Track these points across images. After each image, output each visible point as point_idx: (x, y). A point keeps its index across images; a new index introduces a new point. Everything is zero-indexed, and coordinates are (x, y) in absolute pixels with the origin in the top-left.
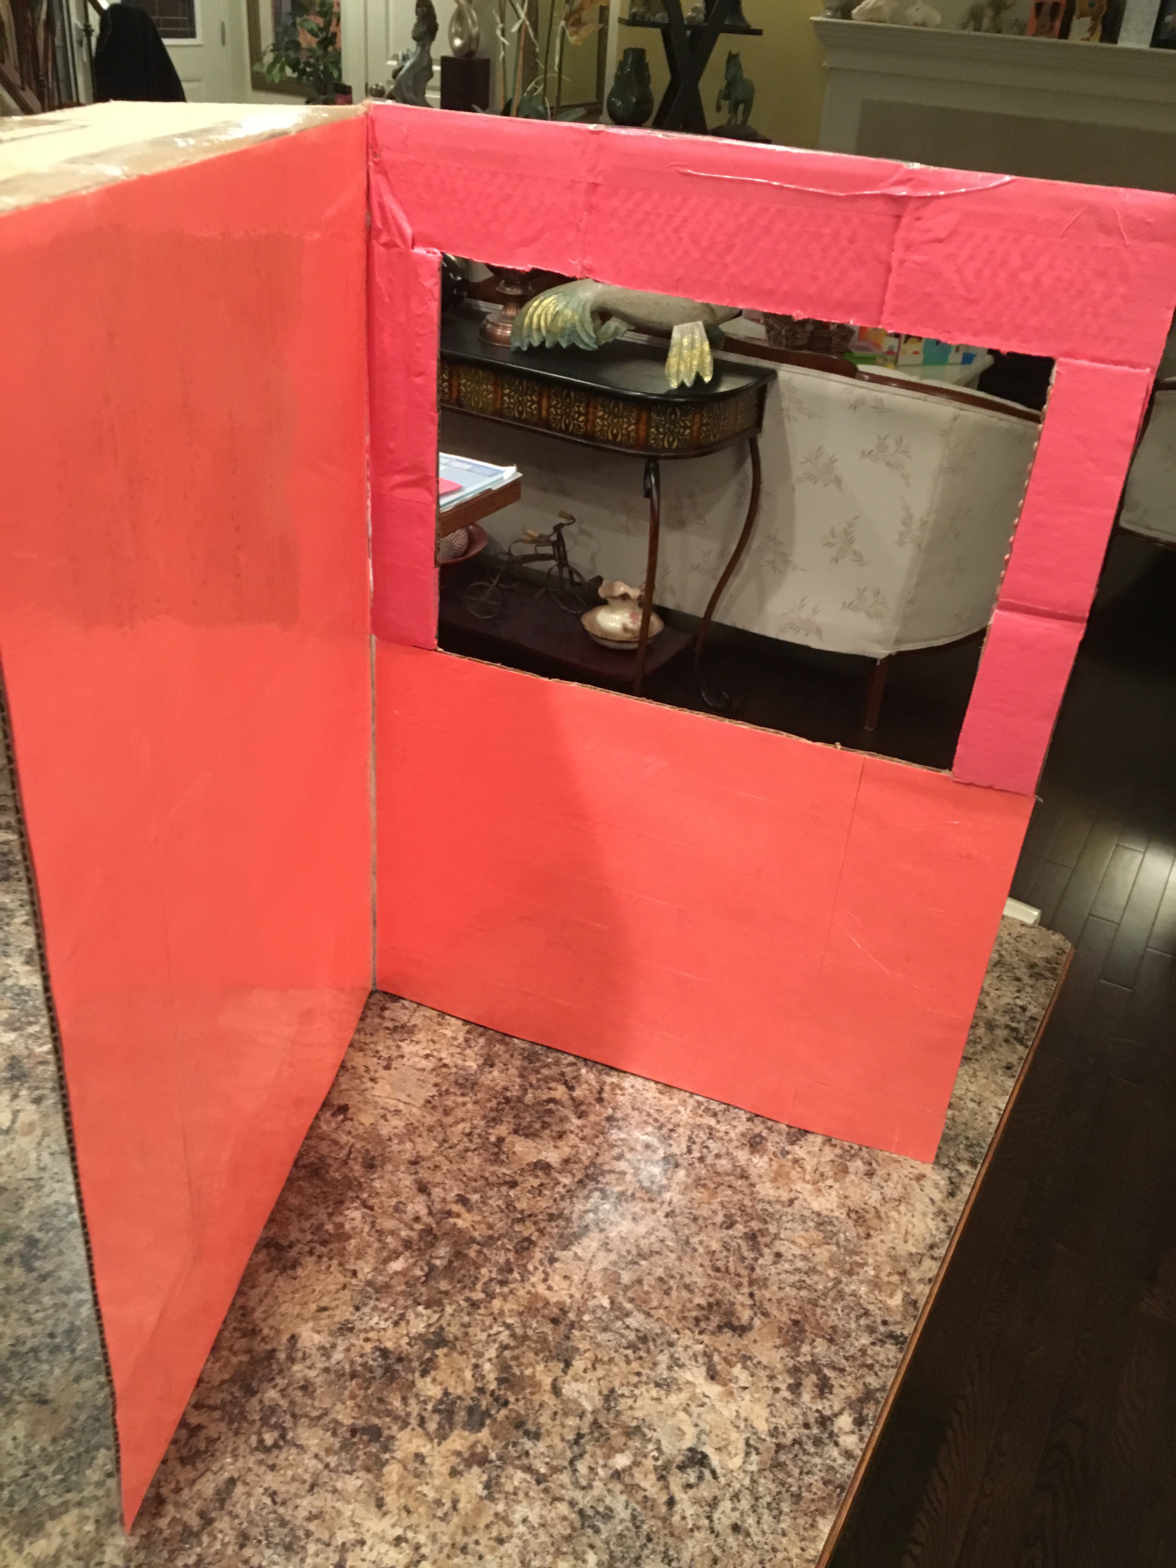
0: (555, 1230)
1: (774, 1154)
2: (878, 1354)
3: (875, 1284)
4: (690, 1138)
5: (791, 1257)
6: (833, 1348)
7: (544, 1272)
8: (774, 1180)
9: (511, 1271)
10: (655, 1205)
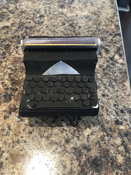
0: (15, 40)
1: (68, 7)
2: (116, 39)
3: (106, 25)
4: (45, 10)
5: (83, 26)
6: (104, 42)
7: (16, 51)
8: (70, 12)
9: (5, 54)
10: (42, 26)
